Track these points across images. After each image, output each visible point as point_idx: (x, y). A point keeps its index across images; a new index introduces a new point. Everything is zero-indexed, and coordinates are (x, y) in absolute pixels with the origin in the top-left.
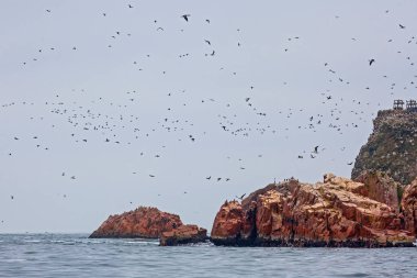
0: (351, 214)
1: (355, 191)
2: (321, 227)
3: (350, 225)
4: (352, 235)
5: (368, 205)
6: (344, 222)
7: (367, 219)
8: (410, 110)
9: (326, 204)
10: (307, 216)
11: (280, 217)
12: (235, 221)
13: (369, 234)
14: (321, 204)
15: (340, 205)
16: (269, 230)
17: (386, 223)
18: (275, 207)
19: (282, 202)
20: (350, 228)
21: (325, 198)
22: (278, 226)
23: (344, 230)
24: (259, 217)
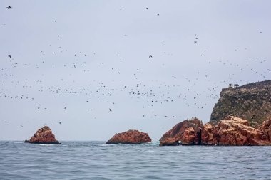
0: (245, 133)
1: (244, 124)
2: (232, 139)
3: (245, 138)
4: (246, 142)
5: (251, 130)
6: (242, 137)
7: (252, 136)
8: (236, 88)
9: (233, 129)
10: (225, 134)
11: (212, 135)
12: (192, 136)
13: (254, 142)
14: (231, 129)
15: (240, 130)
16: (207, 140)
17: (260, 137)
18: (210, 130)
19: (213, 128)
20: (245, 140)
21: (233, 126)
22: (211, 139)
23: (242, 140)
24: (203, 134)
